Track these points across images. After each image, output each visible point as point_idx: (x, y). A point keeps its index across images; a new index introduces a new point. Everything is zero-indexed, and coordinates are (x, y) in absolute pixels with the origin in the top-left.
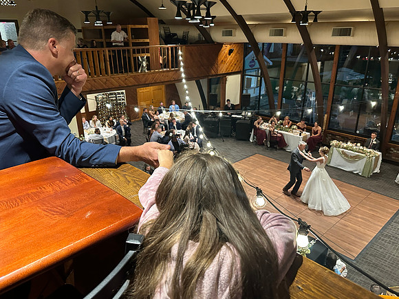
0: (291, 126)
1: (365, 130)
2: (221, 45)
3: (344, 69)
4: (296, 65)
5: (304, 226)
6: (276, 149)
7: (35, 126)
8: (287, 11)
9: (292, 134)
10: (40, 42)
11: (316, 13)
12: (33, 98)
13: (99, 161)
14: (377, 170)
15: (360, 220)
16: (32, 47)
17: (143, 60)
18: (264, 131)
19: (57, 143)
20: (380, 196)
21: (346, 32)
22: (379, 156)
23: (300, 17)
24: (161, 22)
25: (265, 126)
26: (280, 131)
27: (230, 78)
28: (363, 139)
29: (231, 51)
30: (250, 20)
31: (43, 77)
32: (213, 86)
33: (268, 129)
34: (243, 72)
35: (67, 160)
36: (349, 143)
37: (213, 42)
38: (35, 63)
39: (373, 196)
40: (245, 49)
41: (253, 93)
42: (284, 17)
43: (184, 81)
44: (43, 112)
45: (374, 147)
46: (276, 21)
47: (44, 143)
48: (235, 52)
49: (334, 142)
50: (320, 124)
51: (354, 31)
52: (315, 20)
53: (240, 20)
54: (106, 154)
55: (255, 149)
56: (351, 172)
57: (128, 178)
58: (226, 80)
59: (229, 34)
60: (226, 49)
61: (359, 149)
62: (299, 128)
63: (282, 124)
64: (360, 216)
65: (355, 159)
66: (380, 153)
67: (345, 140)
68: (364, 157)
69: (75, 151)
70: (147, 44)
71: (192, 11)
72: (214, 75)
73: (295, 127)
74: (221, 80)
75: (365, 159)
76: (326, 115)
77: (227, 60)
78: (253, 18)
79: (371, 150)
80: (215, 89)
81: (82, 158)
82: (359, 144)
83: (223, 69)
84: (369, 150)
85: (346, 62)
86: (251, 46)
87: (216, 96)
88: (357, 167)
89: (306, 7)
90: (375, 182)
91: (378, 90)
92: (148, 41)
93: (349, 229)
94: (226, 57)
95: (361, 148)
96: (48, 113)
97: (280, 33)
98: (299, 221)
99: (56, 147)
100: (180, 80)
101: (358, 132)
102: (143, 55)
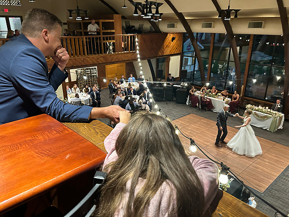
0: (217, 94)
1: (272, 97)
2: (166, 34)
3: (257, 52)
4: (221, 49)
5: (225, 168)
6: (205, 110)
7: (32, 92)
8: (215, 9)
9: (217, 99)
10: (36, 32)
11: (237, 11)
12: (31, 72)
13: (77, 118)
14: (281, 127)
15: (267, 164)
16: (31, 36)
17: (110, 45)
18: (197, 97)
19: (47, 104)
20: (282, 146)
21: (258, 25)
22: (282, 117)
23: (224, 14)
24: (123, 18)
25: (198, 94)
26: (208, 97)
27: (172, 58)
28: (270, 104)
29: (173, 39)
30: (187, 16)
31: (38, 57)
32: (160, 64)
33: (200, 95)
34: (182, 54)
35: (54, 117)
36: (260, 107)
37: (161, 32)
38: (32, 47)
39: (278, 146)
40: (184, 37)
41: (189, 69)
42: (213, 14)
43: (139, 60)
44: (38, 82)
45: (278, 110)
46: (208, 16)
47: (38, 104)
48: (176, 39)
49: (249, 106)
50: (239, 92)
51: (265, 24)
52: (236, 16)
53: (181, 16)
54: (82, 113)
55: (190, 110)
56: (261, 128)
57: (97, 130)
58: (170, 60)
59: (173, 26)
60: (170, 37)
61: (268, 111)
62: (223, 95)
63: (210, 92)
64: (267, 160)
65: (264, 118)
66: (283, 114)
67: (257, 104)
68: (271, 117)
69: (60, 110)
70: (113, 33)
71: (145, 10)
72: (161, 56)
73: (220, 94)
74: (166, 59)
75: (272, 119)
76: (243, 86)
77: (170, 45)
78: (189, 15)
79: (276, 112)
80: (162, 66)
81: (65, 115)
82: (267, 108)
83: (167, 52)
84: (275, 112)
85: (259, 47)
86: (188, 35)
87: (162, 71)
88: (266, 125)
89: (229, 6)
90: (279, 136)
91: (282, 68)
92: (114, 31)
93: (259, 170)
94: (169, 43)
95: (269, 110)
96: (41, 83)
97: (210, 26)
98: (222, 164)
99: (46, 107)
100: (136, 59)
101: (266, 98)
102: (110, 41)
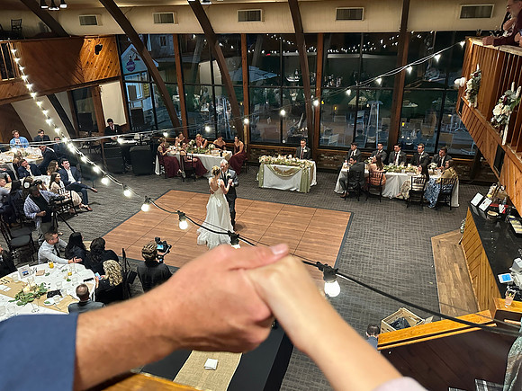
0: (207, 146)
9: (211, 156)
14: (314, 183)
22: (313, 166)
27: (104, 87)
28: (290, 148)
29: (98, 49)
32: (78, 103)
33: (178, 153)
34: (121, 78)
39: (320, 213)
45: (306, 157)
48: (105, 49)
51: (264, 14)
56: (288, 190)
58: (100, 91)
60: (90, 45)
61: (292, 161)
65: (289, 174)
66: (313, 162)
68: (299, 170)
72: (78, 85)
76: (245, 126)
77: (94, 61)
80: (83, 105)
82: (290, 156)
83: (91, 75)
87: (88, 115)
88: (293, 183)
94: (92, 56)
97: (169, 19)
101: (284, 142)
